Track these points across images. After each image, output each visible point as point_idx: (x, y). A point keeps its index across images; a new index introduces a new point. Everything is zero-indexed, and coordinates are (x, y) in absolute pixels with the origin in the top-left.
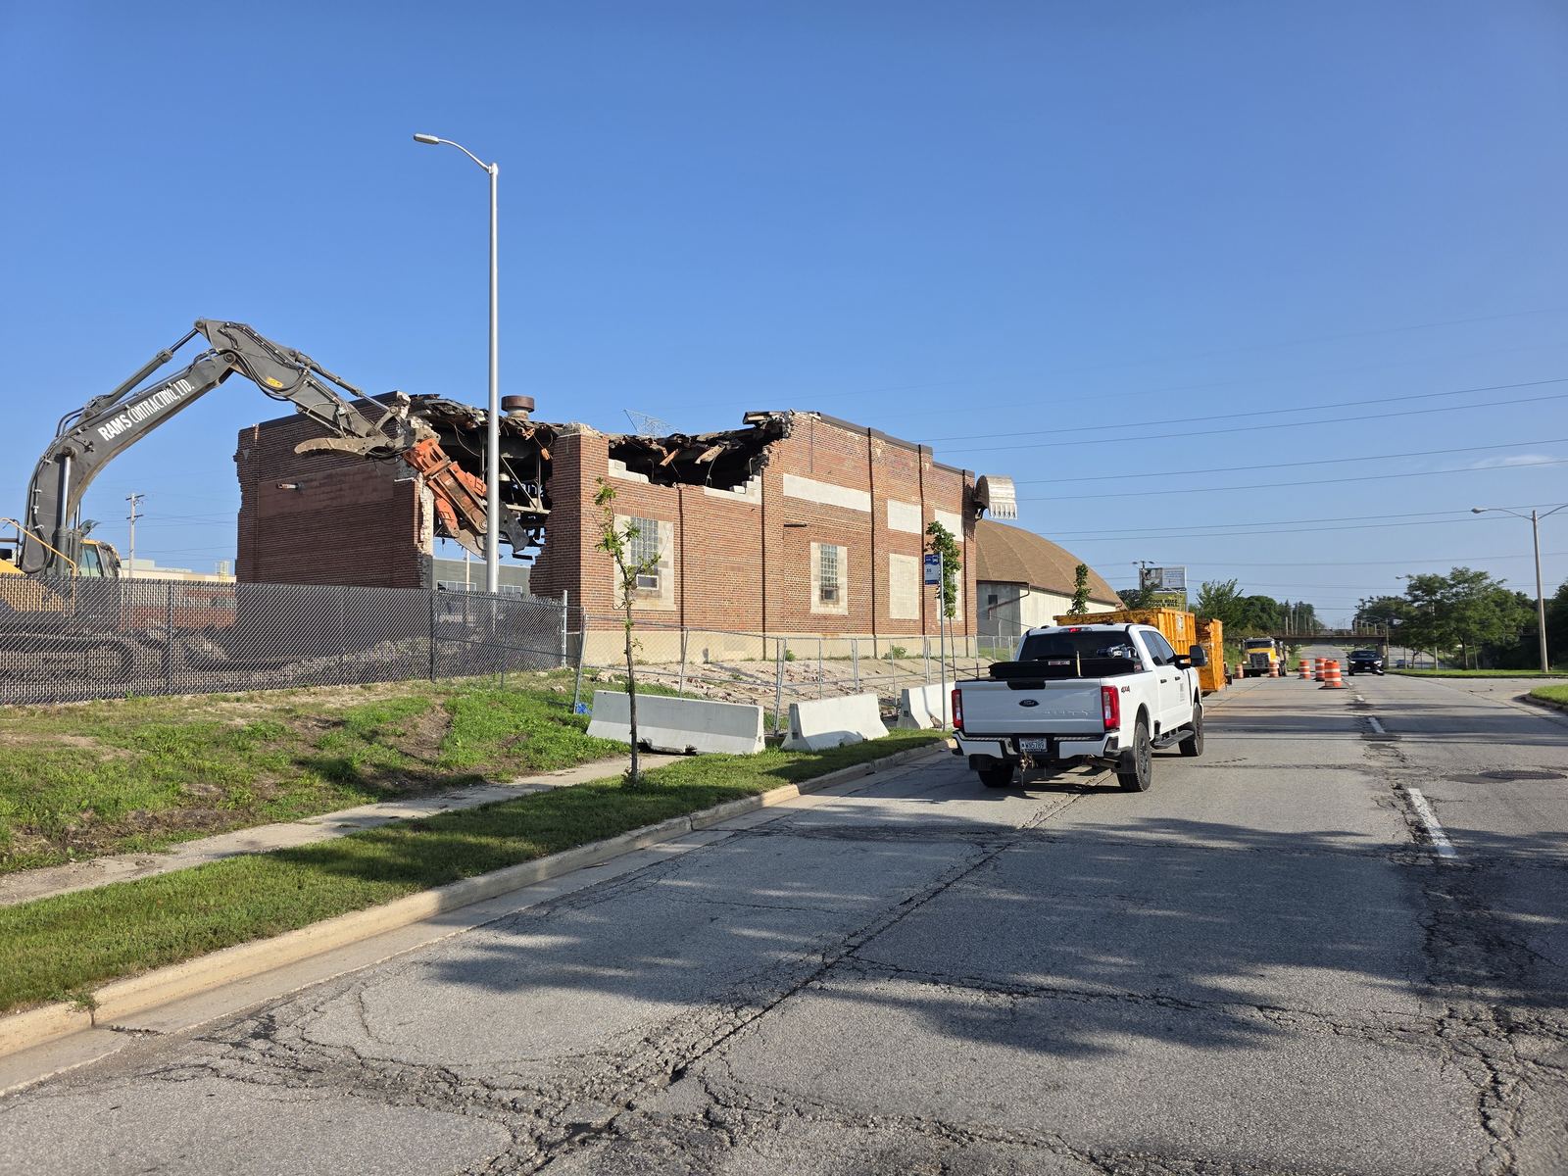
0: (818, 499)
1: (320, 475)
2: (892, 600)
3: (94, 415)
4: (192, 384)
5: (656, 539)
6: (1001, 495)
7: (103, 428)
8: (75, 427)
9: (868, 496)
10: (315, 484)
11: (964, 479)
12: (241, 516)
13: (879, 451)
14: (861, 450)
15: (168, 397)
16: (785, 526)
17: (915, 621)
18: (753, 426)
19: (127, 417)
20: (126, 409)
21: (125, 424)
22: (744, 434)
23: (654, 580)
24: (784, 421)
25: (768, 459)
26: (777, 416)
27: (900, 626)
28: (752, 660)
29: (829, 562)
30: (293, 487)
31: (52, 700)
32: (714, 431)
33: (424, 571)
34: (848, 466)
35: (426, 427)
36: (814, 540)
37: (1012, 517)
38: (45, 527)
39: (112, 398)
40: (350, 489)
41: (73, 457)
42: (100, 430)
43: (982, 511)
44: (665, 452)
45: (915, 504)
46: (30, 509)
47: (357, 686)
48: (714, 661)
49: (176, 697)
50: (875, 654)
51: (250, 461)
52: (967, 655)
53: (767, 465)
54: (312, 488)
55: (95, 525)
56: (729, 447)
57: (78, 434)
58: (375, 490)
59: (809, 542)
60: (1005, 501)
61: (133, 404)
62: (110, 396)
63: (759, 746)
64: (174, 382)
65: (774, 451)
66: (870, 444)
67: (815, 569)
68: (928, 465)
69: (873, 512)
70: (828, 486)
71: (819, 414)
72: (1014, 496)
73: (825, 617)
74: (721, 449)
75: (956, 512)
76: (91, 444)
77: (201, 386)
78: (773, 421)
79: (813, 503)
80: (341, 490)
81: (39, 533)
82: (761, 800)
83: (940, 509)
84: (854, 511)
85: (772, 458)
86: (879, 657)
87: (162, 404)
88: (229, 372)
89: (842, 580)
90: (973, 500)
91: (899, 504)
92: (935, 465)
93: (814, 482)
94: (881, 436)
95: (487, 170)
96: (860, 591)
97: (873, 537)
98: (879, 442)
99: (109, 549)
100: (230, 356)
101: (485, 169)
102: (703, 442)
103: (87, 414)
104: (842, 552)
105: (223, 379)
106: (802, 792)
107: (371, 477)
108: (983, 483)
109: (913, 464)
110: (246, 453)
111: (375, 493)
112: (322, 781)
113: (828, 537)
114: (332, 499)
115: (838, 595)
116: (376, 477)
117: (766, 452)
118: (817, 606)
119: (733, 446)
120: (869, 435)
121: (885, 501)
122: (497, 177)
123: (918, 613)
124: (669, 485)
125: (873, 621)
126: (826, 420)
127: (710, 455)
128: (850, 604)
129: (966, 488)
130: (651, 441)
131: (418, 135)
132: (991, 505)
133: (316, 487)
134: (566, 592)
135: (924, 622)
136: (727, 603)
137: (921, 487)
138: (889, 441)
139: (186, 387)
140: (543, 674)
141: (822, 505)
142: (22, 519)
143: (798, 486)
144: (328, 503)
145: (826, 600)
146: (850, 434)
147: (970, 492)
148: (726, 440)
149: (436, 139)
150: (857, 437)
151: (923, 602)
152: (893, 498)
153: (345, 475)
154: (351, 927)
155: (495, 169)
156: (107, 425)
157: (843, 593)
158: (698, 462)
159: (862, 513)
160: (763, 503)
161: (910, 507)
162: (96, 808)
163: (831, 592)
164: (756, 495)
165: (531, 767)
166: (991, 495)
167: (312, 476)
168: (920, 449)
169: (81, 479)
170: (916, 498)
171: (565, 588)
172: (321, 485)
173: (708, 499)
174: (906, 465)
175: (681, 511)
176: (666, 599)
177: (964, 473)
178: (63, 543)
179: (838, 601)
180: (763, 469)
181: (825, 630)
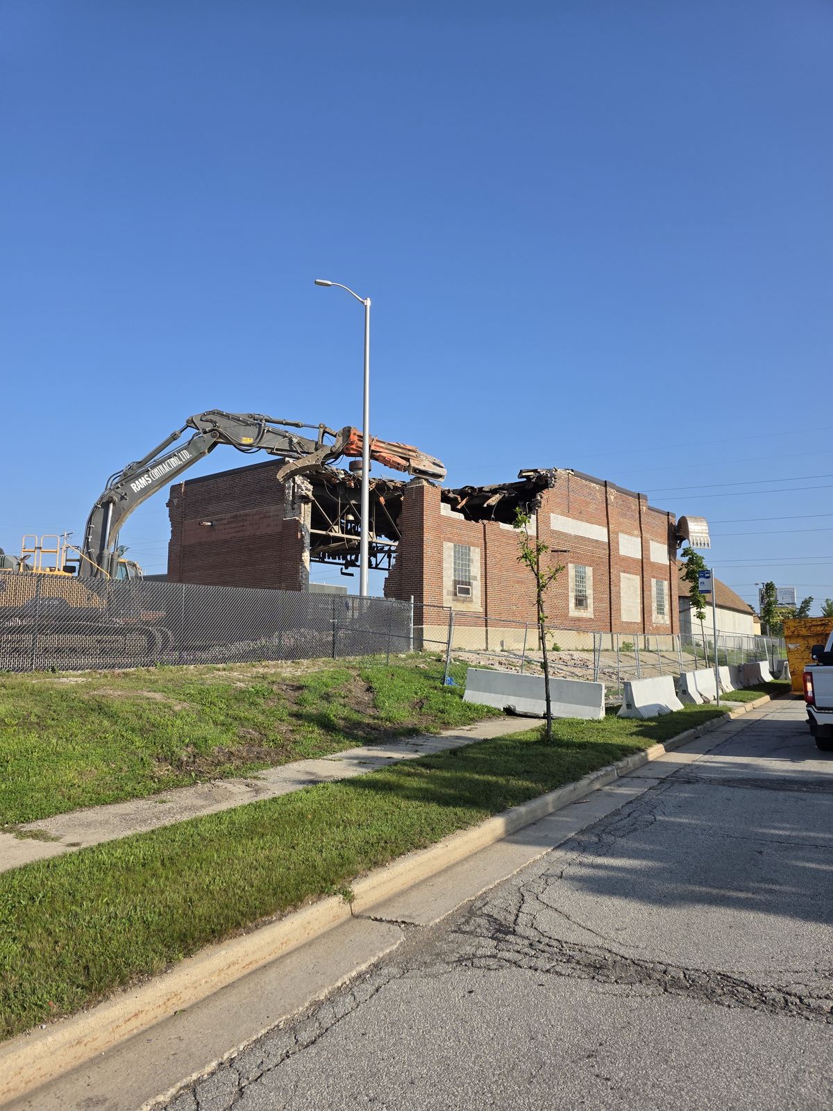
0: (572, 532)
1: (229, 515)
2: (623, 607)
3: (129, 476)
4: (190, 453)
5: (469, 559)
6: (698, 530)
7: (134, 484)
8: (117, 483)
9: (605, 530)
10: (224, 522)
11: (668, 519)
12: (170, 544)
13: (612, 497)
14: (600, 497)
15: (174, 462)
16: (552, 551)
17: (638, 623)
18: (525, 479)
19: (149, 477)
20: (149, 471)
21: (147, 481)
22: (517, 485)
23: (468, 589)
24: (549, 475)
25: (540, 503)
26: (544, 472)
27: (628, 628)
28: (532, 650)
29: (581, 578)
30: (210, 524)
31: (113, 667)
32: (495, 483)
33: (303, 581)
34: (592, 508)
35: (305, 482)
36: (571, 562)
37: (706, 547)
38: (94, 551)
39: (141, 464)
40: (250, 525)
41: (114, 504)
42: (132, 485)
43: (681, 542)
44: (459, 499)
45: (636, 536)
46: (87, 538)
47: (290, 662)
48: (507, 649)
49: (185, 667)
50: (613, 648)
51: (178, 507)
52: (673, 649)
53: (540, 507)
54: (222, 525)
55: (127, 549)
56: (507, 495)
57: (119, 487)
58: (269, 526)
59: (567, 563)
60: (701, 535)
61: (153, 467)
62: (140, 462)
63: (602, 714)
64: (179, 452)
65: (545, 496)
66: (606, 492)
67: (572, 584)
68: (644, 508)
69: (609, 542)
70: (579, 523)
71: (572, 471)
72: (707, 531)
73: (579, 619)
74: (501, 496)
75: (664, 543)
76: (126, 494)
77: (195, 454)
78: (541, 475)
79: (570, 535)
80: (243, 526)
81: (89, 555)
82: (647, 755)
83: (652, 540)
84: (597, 541)
85: (543, 502)
86: (616, 650)
87: (171, 467)
88: (215, 444)
89: (589, 592)
90: (675, 534)
91: (626, 536)
92: (650, 509)
93: (570, 519)
94: (613, 486)
95: (363, 303)
96: (601, 600)
97: (609, 560)
98: (612, 490)
99: (134, 565)
100: (215, 433)
101: (362, 302)
102: (487, 492)
103: (125, 474)
104: (589, 571)
105: (210, 449)
106: (668, 750)
107: (266, 517)
108: (683, 522)
109: (634, 507)
110: (175, 501)
111: (268, 528)
112: (318, 729)
113: (580, 561)
114: (237, 532)
115: (586, 603)
116: (269, 517)
117: (539, 498)
118: (574, 612)
119: (510, 494)
120: (606, 486)
121: (617, 534)
122: (370, 307)
123: (640, 617)
124: (477, 521)
125: (611, 623)
126: (577, 475)
127: (494, 500)
128: (595, 610)
129: (670, 525)
130: (449, 491)
131: (317, 280)
132: (690, 538)
133: (225, 524)
134: (413, 597)
135: (644, 625)
136: (514, 608)
137: (640, 524)
138: (619, 490)
139: (186, 455)
140: (403, 656)
141: (575, 536)
142: (81, 545)
143: (561, 523)
144: (234, 534)
145: (579, 607)
146: (593, 485)
147: (673, 528)
148: (505, 490)
149: (330, 283)
150: (597, 487)
151: (643, 609)
152: (622, 532)
153: (247, 515)
154: (466, 842)
155: (368, 303)
156: (137, 482)
157: (590, 601)
158: (485, 505)
159: (603, 543)
160: (537, 535)
161: (633, 538)
162: (195, 744)
163: (582, 600)
164: (533, 529)
165: (444, 723)
166: (690, 530)
167: (223, 516)
168: (639, 496)
169: (118, 518)
170: (637, 532)
171: (412, 594)
172: (229, 523)
173: (502, 532)
174: (630, 508)
175: (485, 540)
176: (476, 606)
177: (668, 514)
178: (105, 561)
179: (587, 607)
180: (537, 510)
181: (578, 630)
